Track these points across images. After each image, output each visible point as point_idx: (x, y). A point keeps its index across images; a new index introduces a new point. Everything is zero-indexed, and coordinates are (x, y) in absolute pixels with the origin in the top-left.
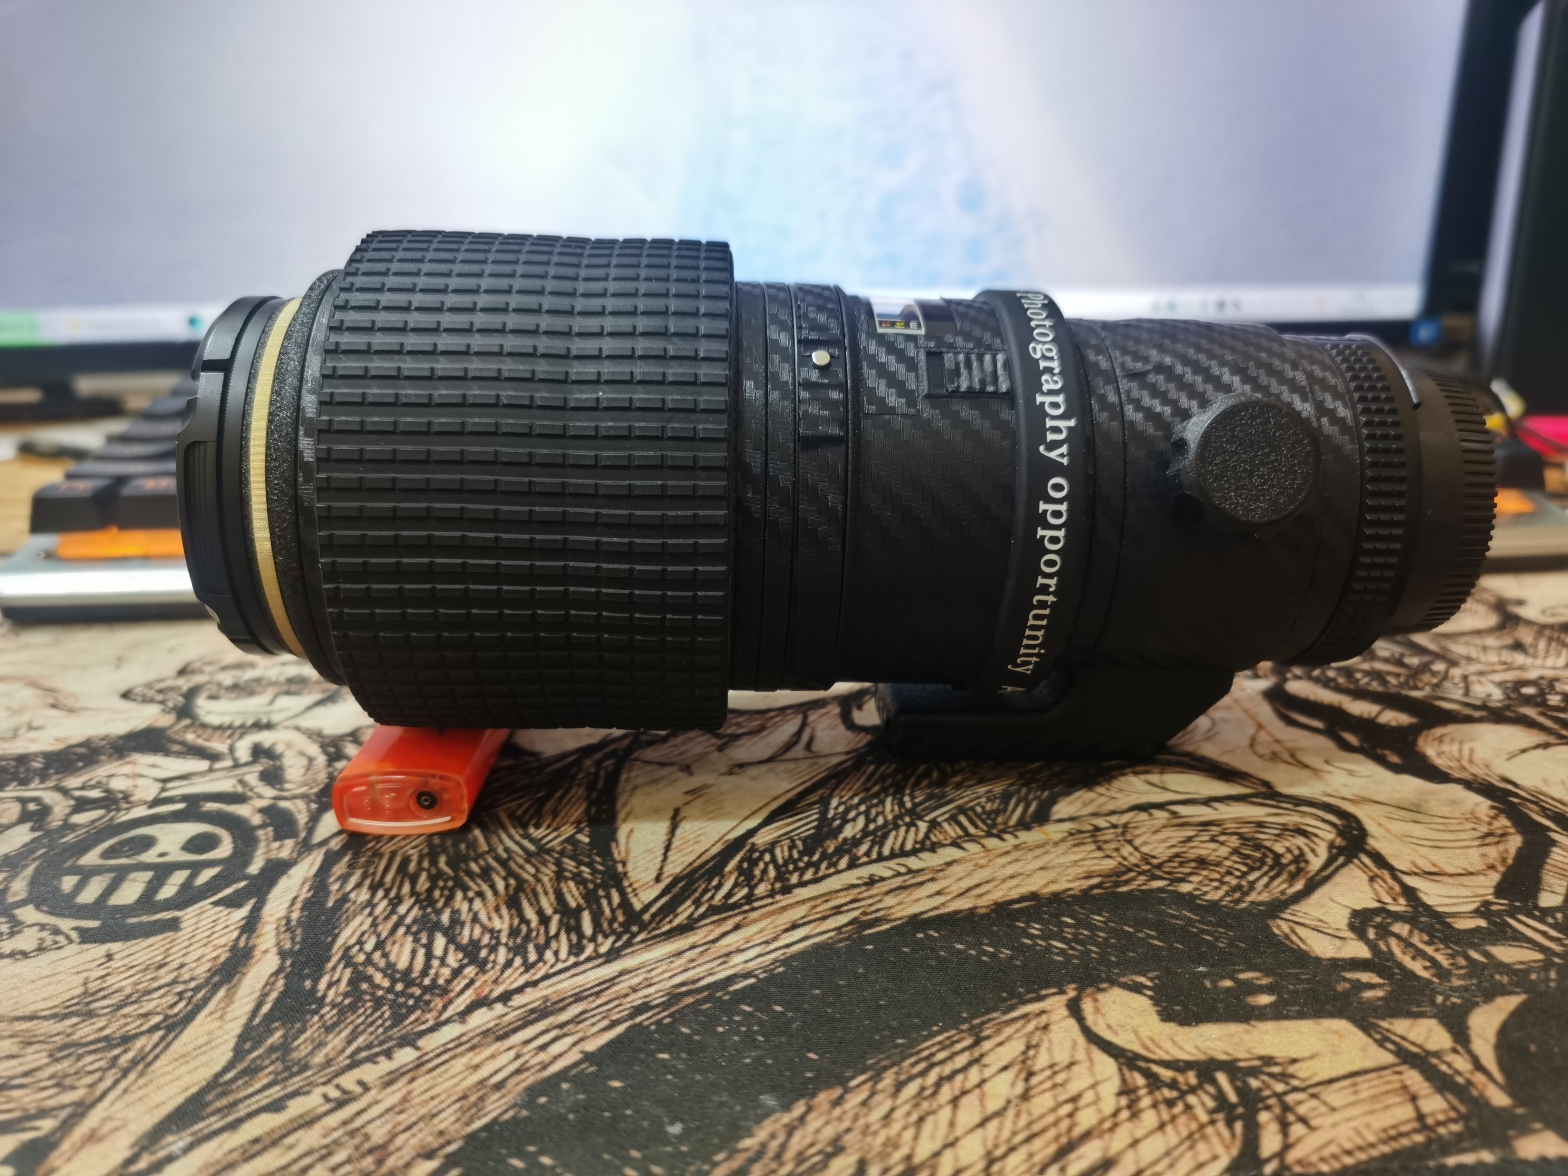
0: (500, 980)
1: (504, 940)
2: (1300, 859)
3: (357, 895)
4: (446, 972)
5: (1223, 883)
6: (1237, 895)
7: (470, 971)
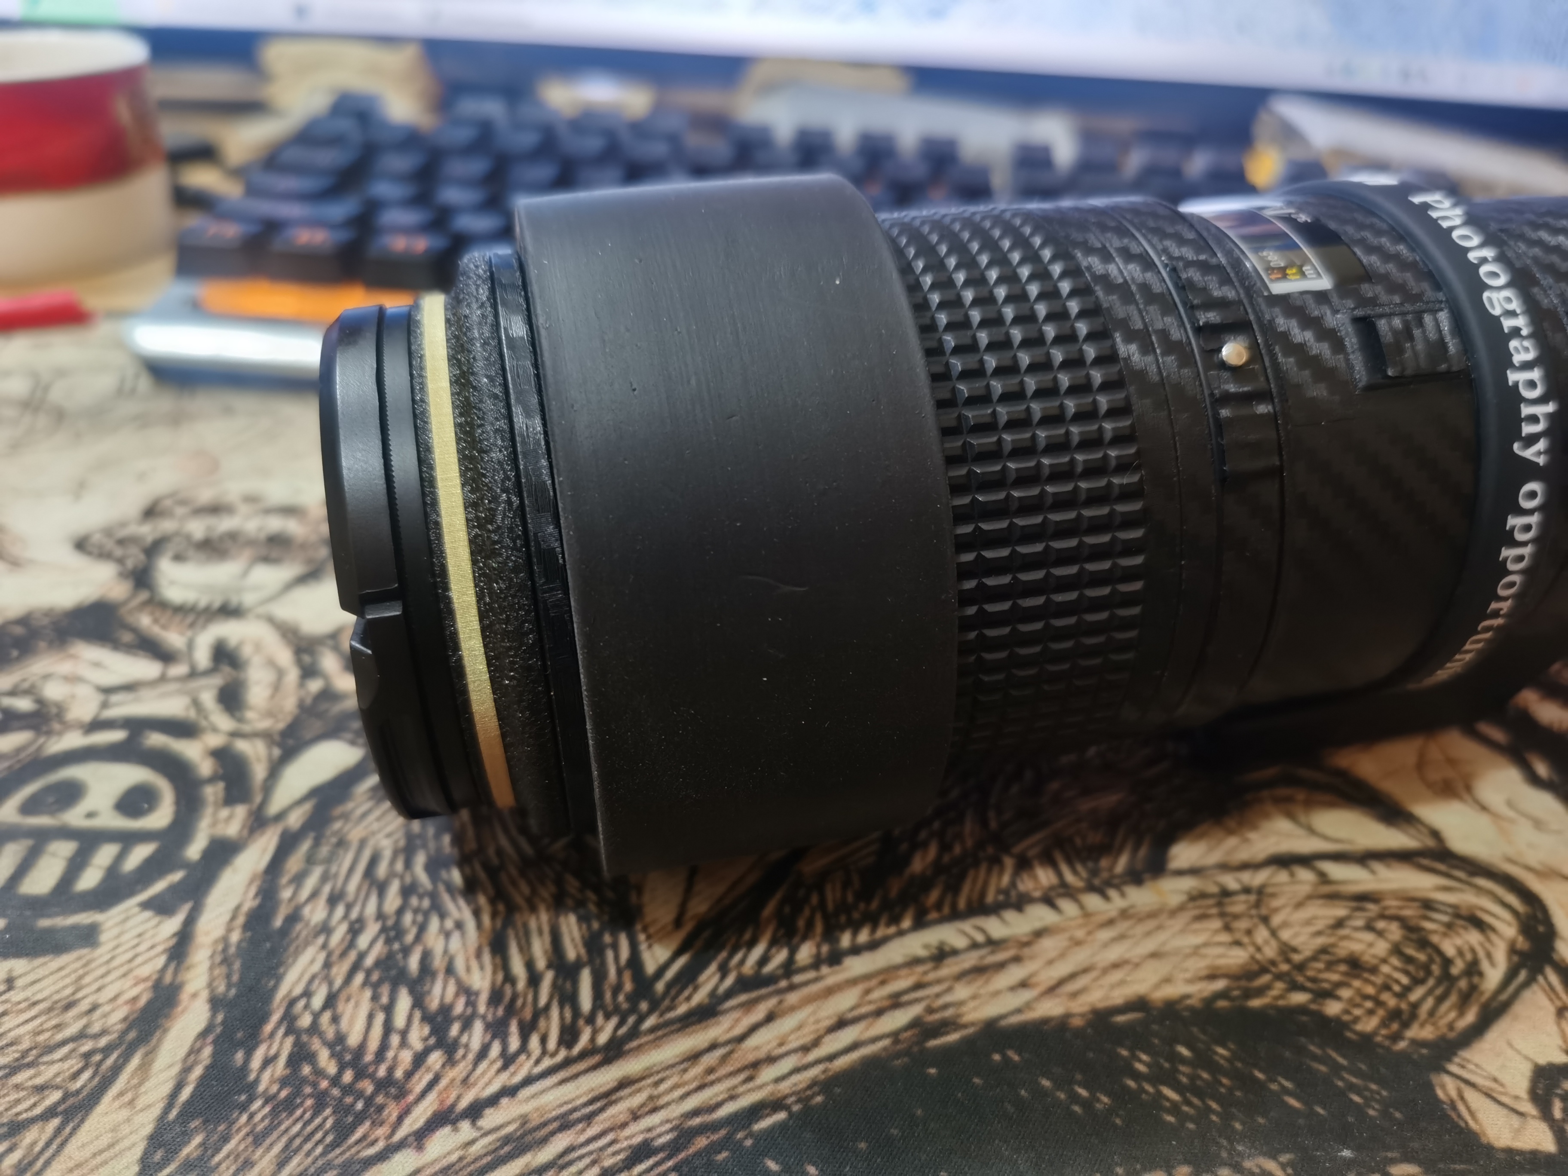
0: (472, 1079)
1: (482, 1008)
2: (1473, 969)
3: (312, 912)
4: (406, 1057)
5: (1379, 1003)
6: (1395, 1026)
7: (436, 1059)
